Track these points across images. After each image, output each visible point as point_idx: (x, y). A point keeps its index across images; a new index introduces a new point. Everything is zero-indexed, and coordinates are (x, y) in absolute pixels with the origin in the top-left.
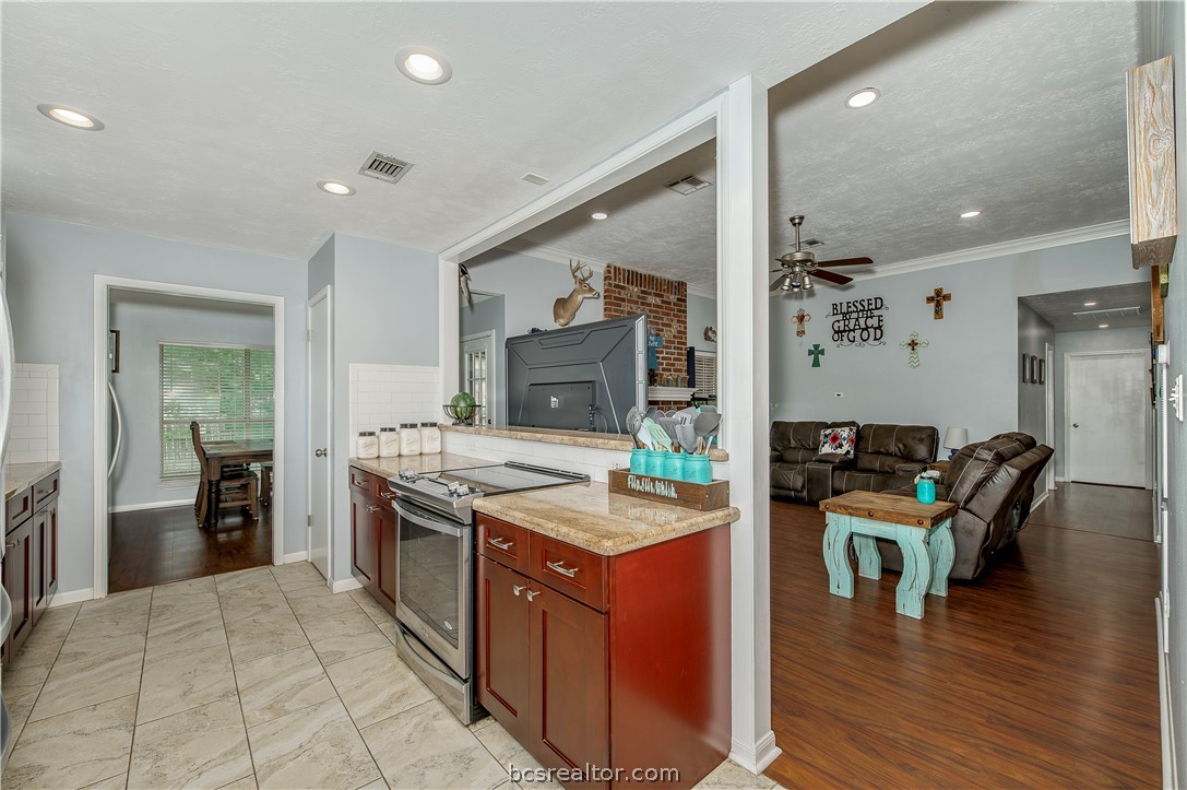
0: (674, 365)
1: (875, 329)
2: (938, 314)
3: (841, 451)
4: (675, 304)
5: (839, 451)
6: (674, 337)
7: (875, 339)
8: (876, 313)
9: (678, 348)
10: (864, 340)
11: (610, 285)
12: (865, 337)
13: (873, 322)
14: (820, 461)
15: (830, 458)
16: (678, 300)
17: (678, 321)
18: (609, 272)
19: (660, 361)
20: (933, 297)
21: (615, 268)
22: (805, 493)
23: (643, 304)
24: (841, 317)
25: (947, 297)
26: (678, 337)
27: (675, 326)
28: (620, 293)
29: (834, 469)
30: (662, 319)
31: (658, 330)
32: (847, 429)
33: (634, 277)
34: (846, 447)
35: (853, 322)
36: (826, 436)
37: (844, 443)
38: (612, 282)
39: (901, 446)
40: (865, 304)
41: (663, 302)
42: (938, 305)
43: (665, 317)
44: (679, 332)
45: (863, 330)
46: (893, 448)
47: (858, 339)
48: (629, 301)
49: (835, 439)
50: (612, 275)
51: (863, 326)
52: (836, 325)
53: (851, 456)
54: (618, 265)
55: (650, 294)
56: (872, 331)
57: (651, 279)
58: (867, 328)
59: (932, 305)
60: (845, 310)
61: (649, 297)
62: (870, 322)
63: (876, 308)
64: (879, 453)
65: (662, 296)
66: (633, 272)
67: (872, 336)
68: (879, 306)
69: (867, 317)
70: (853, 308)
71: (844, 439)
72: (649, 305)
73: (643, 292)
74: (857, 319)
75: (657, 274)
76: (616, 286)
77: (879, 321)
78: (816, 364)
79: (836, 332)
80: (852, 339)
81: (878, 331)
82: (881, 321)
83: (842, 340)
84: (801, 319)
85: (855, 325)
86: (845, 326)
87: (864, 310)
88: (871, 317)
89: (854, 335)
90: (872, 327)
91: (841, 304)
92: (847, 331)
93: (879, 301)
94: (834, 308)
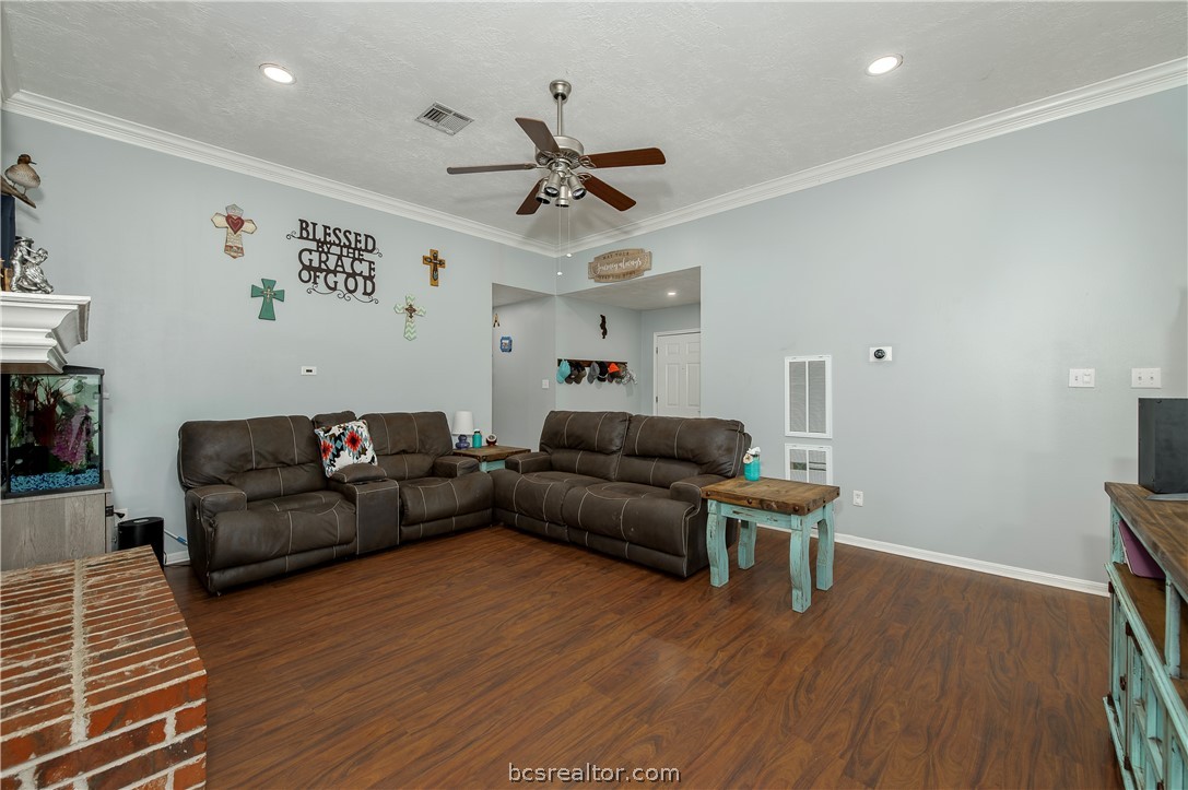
1: (365, 278)
3: (366, 459)
7: (365, 293)
8: (366, 256)
10: (349, 291)
12: (352, 287)
13: (362, 268)
20: (428, 259)
24: (312, 245)
25: (445, 263)
34: (370, 452)
35: (333, 259)
40: (352, 237)
42: (435, 270)
45: (349, 275)
47: (341, 286)
49: (354, 440)
51: (348, 270)
52: (306, 256)
56: (360, 280)
58: (353, 275)
59: (427, 268)
60: (320, 235)
62: (358, 267)
63: (366, 250)
64: (402, 452)
67: (361, 288)
68: (370, 247)
69: (354, 259)
70: (334, 238)
71: (364, 439)
74: (340, 257)
77: (371, 269)
78: (267, 314)
79: (305, 267)
80: (332, 285)
81: (369, 283)
82: (374, 269)
83: (315, 283)
84: (235, 224)
85: (337, 266)
86: (320, 262)
87: (349, 247)
88: (361, 261)
89: (336, 279)
90: (360, 275)
91: (315, 225)
92: (324, 270)
93: (370, 241)
94: (302, 228)
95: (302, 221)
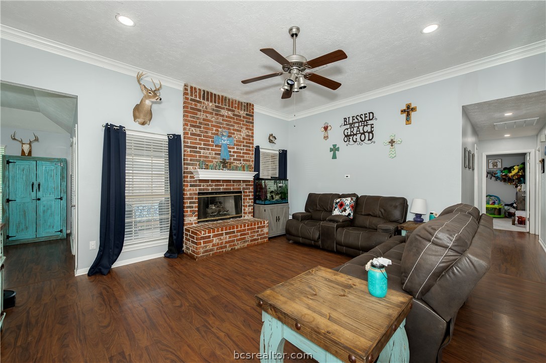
0: (243, 157)
1: (369, 133)
2: (408, 119)
3: (346, 213)
4: (244, 117)
5: (344, 214)
6: (244, 138)
7: (369, 140)
8: (370, 122)
9: (247, 146)
10: (362, 141)
11: (187, 99)
12: (363, 139)
13: (368, 129)
14: (331, 221)
15: (337, 219)
16: (247, 114)
17: (247, 129)
18: (186, 89)
19: (232, 153)
20: (405, 110)
21: (191, 88)
22: (320, 242)
23: (217, 115)
24: (348, 126)
25: (413, 109)
26: (247, 139)
27: (244, 132)
28: (196, 105)
29: (338, 227)
30: (233, 126)
31: (229, 133)
32: (349, 199)
33: (208, 96)
34: (348, 211)
35: (355, 129)
36: (337, 203)
37: (347, 208)
38: (190, 97)
39: (382, 210)
40: (363, 117)
41: (234, 115)
42: (408, 115)
43: (236, 126)
44: (247, 136)
45: (362, 134)
46: (378, 212)
47: (359, 140)
48: (204, 112)
49: (341, 205)
50: (189, 92)
51: (362, 131)
52: (346, 131)
53: (351, 217)
54: (194, 86)
55: (224, 108)
56: (367, 134)
57: (224, 99)
58: (364, 133)
59: (405, 115)
60: (351, 121)
61: (222, 111)
62: (366, 129)
63: (370, 120)
64: (369, 215)
65: (233, 111)
66: (208, 93)
67: (367, 138)
68: (371, 118)
69: (364, 126)
70: (356, 120)
71: (347, 205)
72: (223, 116)
73: (217, 107)
74: (358, 127)
75: (229, 96)
76: (192, 100)
77: (372, 127)
78: (334, 157)
79: (346, 136)
80: (355, 140)
81: (371, 135)
82: (373, 127)
83: (349, 141)
84: (326, 128)
85: (357, 131)
86: (351, 132)
87: (362, 121)
88: (367, 125)
89: (356, 137)
90: (367, 132)
91: (349, 118)
92: (352, 135)
93: (371, 115)
94: (345, 121)
95: (344, 119)
